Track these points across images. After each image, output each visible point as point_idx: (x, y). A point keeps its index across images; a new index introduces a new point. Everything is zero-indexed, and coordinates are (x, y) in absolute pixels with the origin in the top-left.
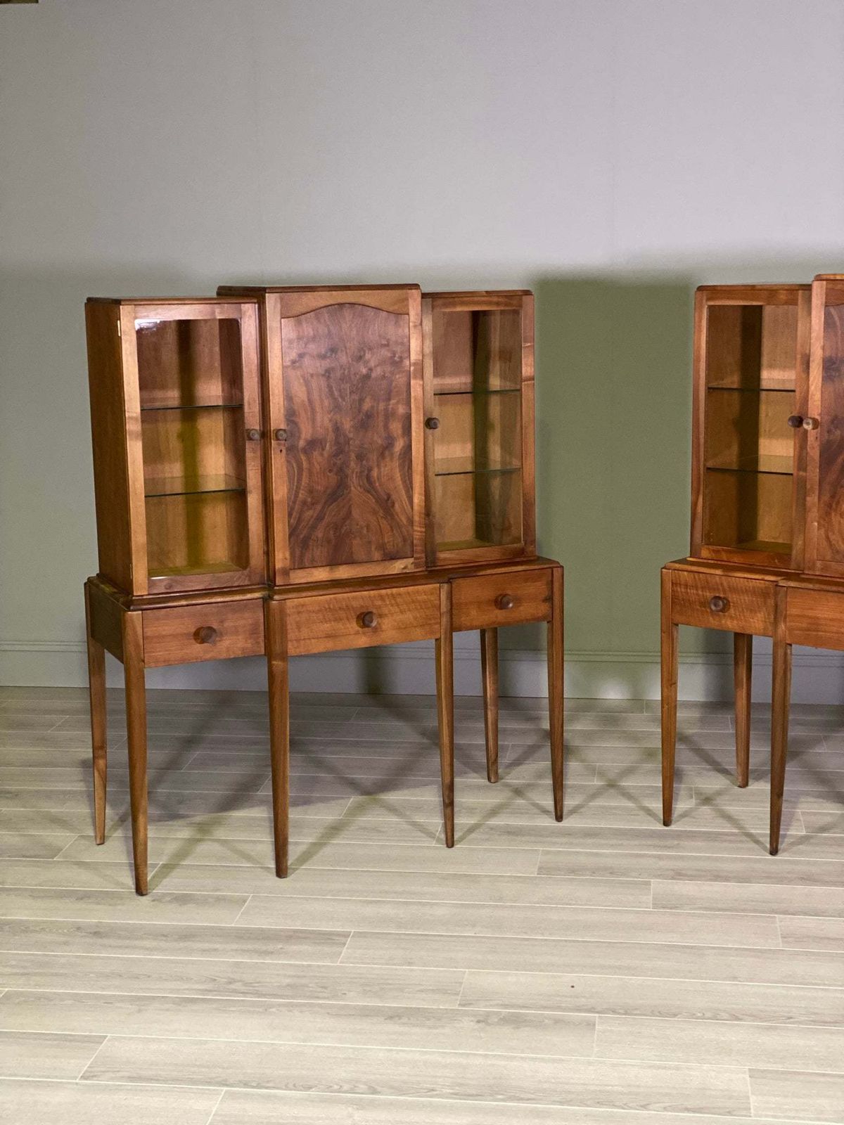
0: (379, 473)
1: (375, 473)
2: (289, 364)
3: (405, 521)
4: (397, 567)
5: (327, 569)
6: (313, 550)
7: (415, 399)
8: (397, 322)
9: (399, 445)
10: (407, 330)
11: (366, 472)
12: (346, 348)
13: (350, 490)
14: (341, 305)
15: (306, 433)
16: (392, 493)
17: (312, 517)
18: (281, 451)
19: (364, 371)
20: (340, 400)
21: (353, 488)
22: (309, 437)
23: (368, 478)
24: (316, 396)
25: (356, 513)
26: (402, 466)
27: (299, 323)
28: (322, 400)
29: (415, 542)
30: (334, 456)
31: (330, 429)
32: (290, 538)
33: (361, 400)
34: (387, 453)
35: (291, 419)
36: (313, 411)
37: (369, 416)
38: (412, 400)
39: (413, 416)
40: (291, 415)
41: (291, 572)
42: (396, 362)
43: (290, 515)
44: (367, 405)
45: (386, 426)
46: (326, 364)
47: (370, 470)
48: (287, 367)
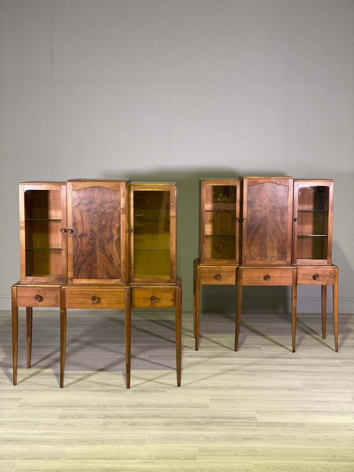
0: (108, 247)
1: (106, 247)
2: (74, 206)
3: (117, 264)
4: (114, 281)
5: (87, 279)
6: (82, 272)
7: (122, 222)
8: (115, 193)
9: (116, 237)
10: (119, 197)
11: (102, 247)
12: (96, 202)
13: (96, 252)
14: (94, 187)
15: (80, 230)
16: (112, 254)
17: (82, 261)
18: (71, 237)
19: (102, 210)
20: (93, 220)
21: (97, 252)
22: (81, 233)
23: (103, 249)
24: (84, 218)
25: (98, 261)
26: (116, 245)
27: (78, 193)
28: (86, 220)
29: (121, 273)
30: (91, 240)
31: (89, 230)
32: (73, 268)
33: (101, 221)
34: (111, 241)
35: (75, 226)
36: (83, 223)
37: (104, 226)
38: (121, 222)
39: (122, 228)
40: (75, 224)
41: (74, 279)
42: (115, 208)
43: (73, 259)
44: (103, 222)
45: (111, 231)
46: (88, 207)
47: (104, 246)
48: (74, 207)
